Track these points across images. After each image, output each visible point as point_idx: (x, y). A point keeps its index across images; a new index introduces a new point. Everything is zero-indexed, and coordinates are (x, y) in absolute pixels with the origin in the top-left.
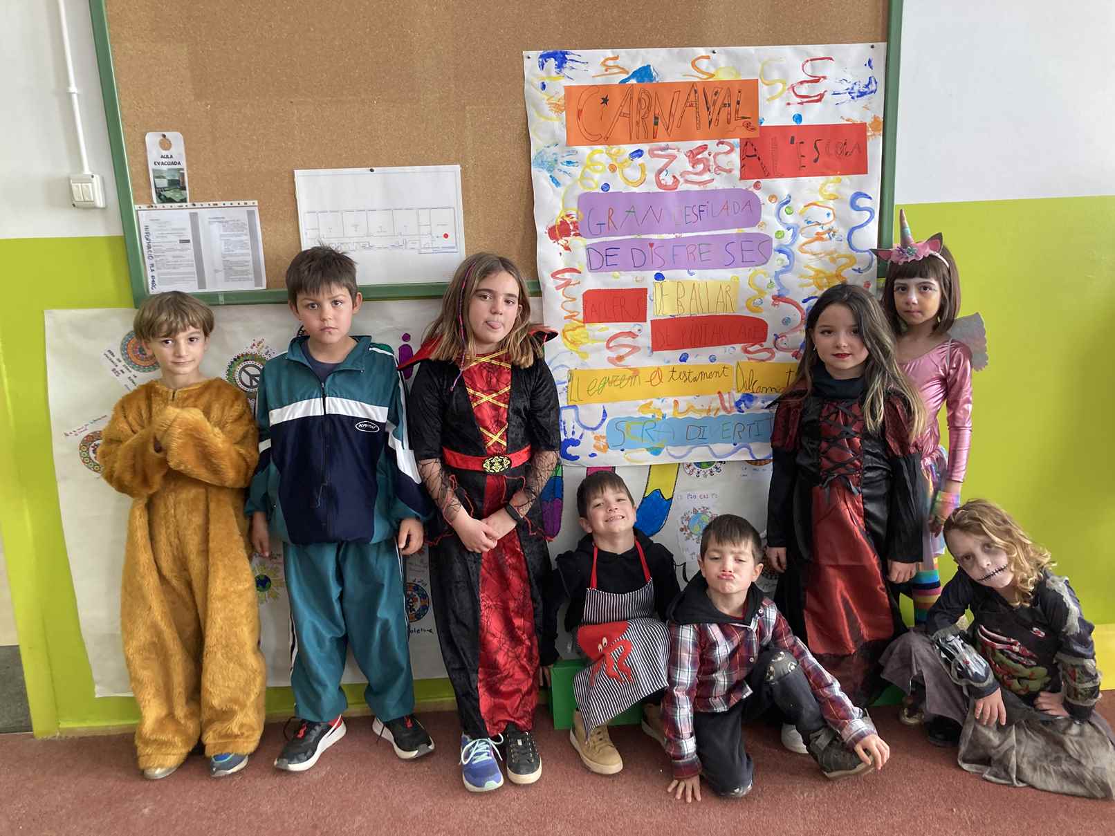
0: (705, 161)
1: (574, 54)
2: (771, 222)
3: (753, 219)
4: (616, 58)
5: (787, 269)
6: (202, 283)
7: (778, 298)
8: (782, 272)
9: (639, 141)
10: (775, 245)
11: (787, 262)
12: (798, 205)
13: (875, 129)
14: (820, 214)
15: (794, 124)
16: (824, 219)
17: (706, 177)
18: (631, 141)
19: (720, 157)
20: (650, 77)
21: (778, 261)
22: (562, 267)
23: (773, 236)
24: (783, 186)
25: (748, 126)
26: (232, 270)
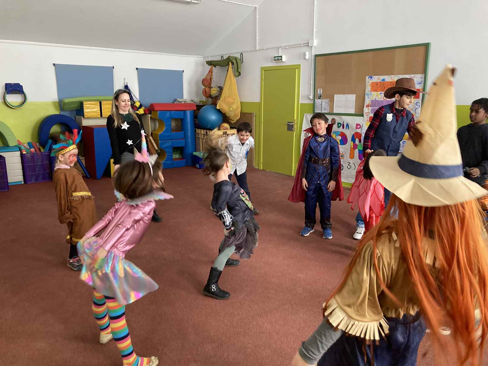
1: (373, 77)
4: (379, 77)
9: (382, 91)
18: (380, 91)
20: (384, 80)
22: (367, 112)
26: (325, 109)
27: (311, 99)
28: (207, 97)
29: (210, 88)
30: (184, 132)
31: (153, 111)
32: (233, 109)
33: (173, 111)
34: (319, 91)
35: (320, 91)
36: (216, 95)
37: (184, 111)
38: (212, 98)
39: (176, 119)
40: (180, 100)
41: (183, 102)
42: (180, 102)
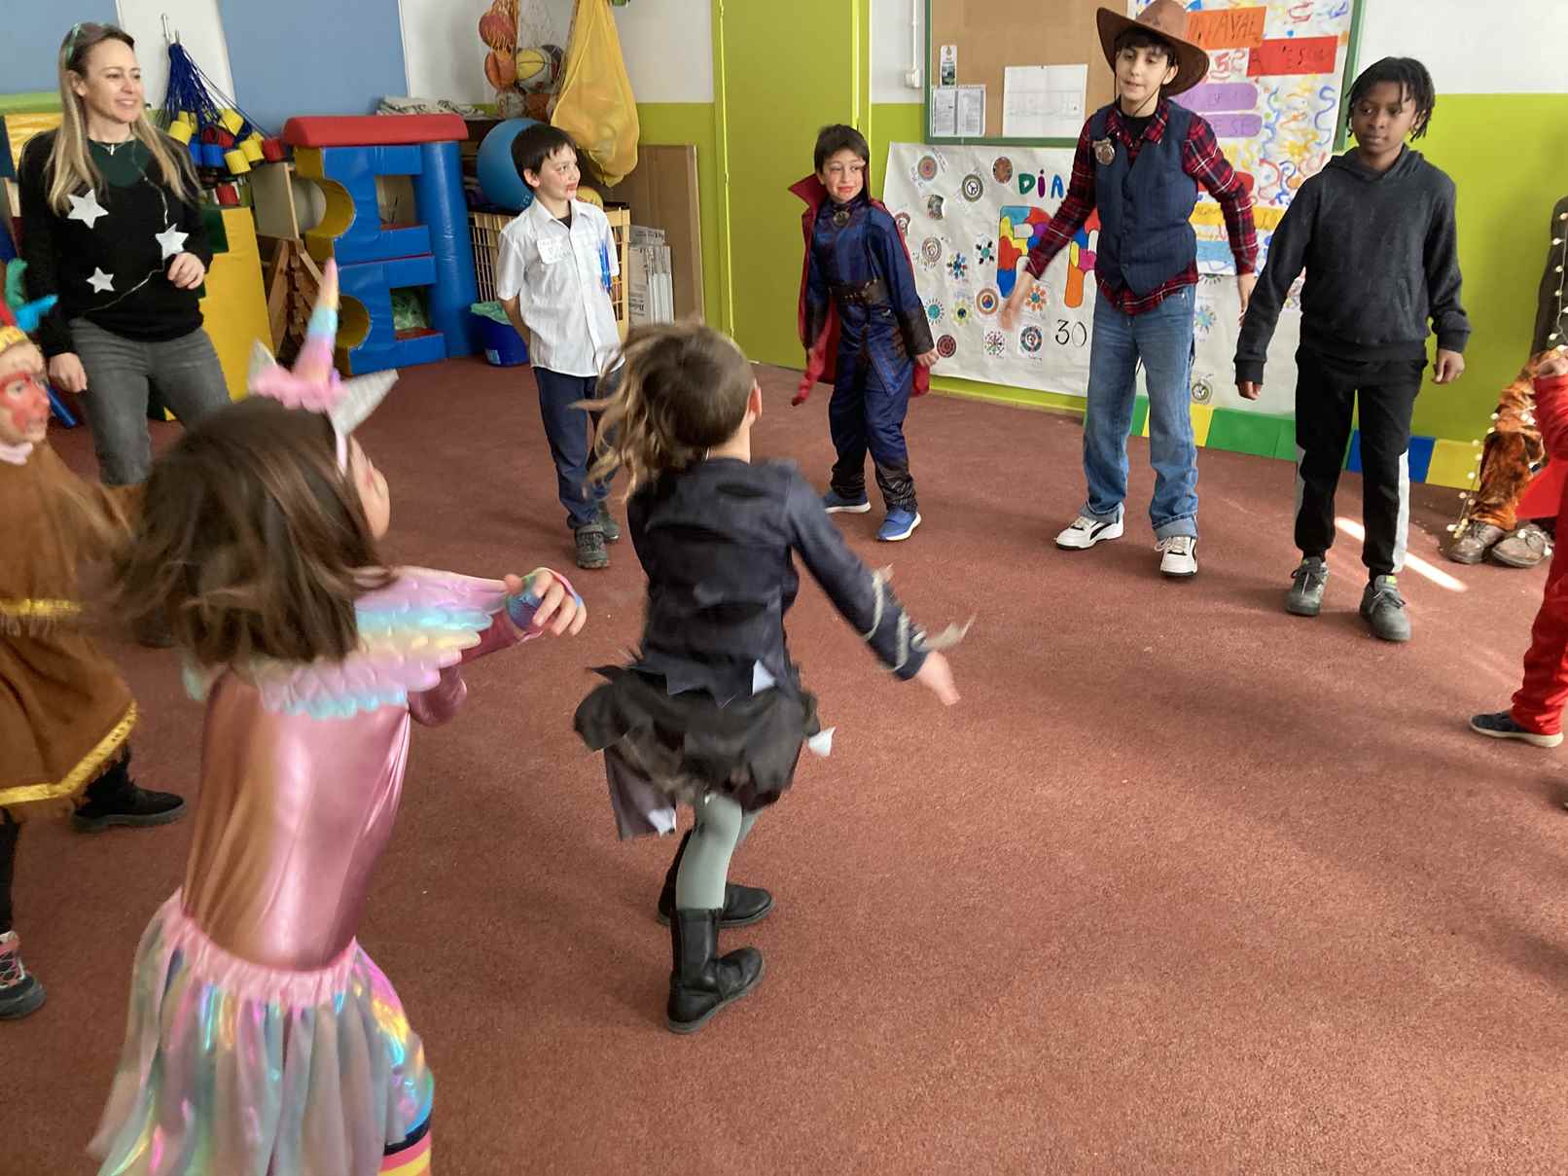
0: (1226, 64)
2: (1263, 107)
3: (1252, 104)
5: (1270, 140)
6: (956, 132)
7: (1262, 161)
8: (1267, 142)
10: (1263, 123)
11: (1270, 135)
12: (1281, 95)
13: (1344, 41)
14: (1297, 102)
15: (1287, 37)
16: (1301, 106)
17: (1225, 74)
19: (1235, 61)
20: (1200, 7)
21: (1265, 133)
23: (1262, 116)
24: (1273, 81)
25: (1256, 39)
26: (969, 124)
27: (913, 88)
28: (504, 89)
29: (513, 51)
30: (430, 228)
31: (300, 147)
32: (614, 132)
33: (379, 145)
34: (943, 58)
35: (948, 56)
36: (540, 78)
37: (423, 145)
38: (523, 91)
39: (390, 180)
40: (401, 103)
41: (412, 112)
42: (399, 110)
